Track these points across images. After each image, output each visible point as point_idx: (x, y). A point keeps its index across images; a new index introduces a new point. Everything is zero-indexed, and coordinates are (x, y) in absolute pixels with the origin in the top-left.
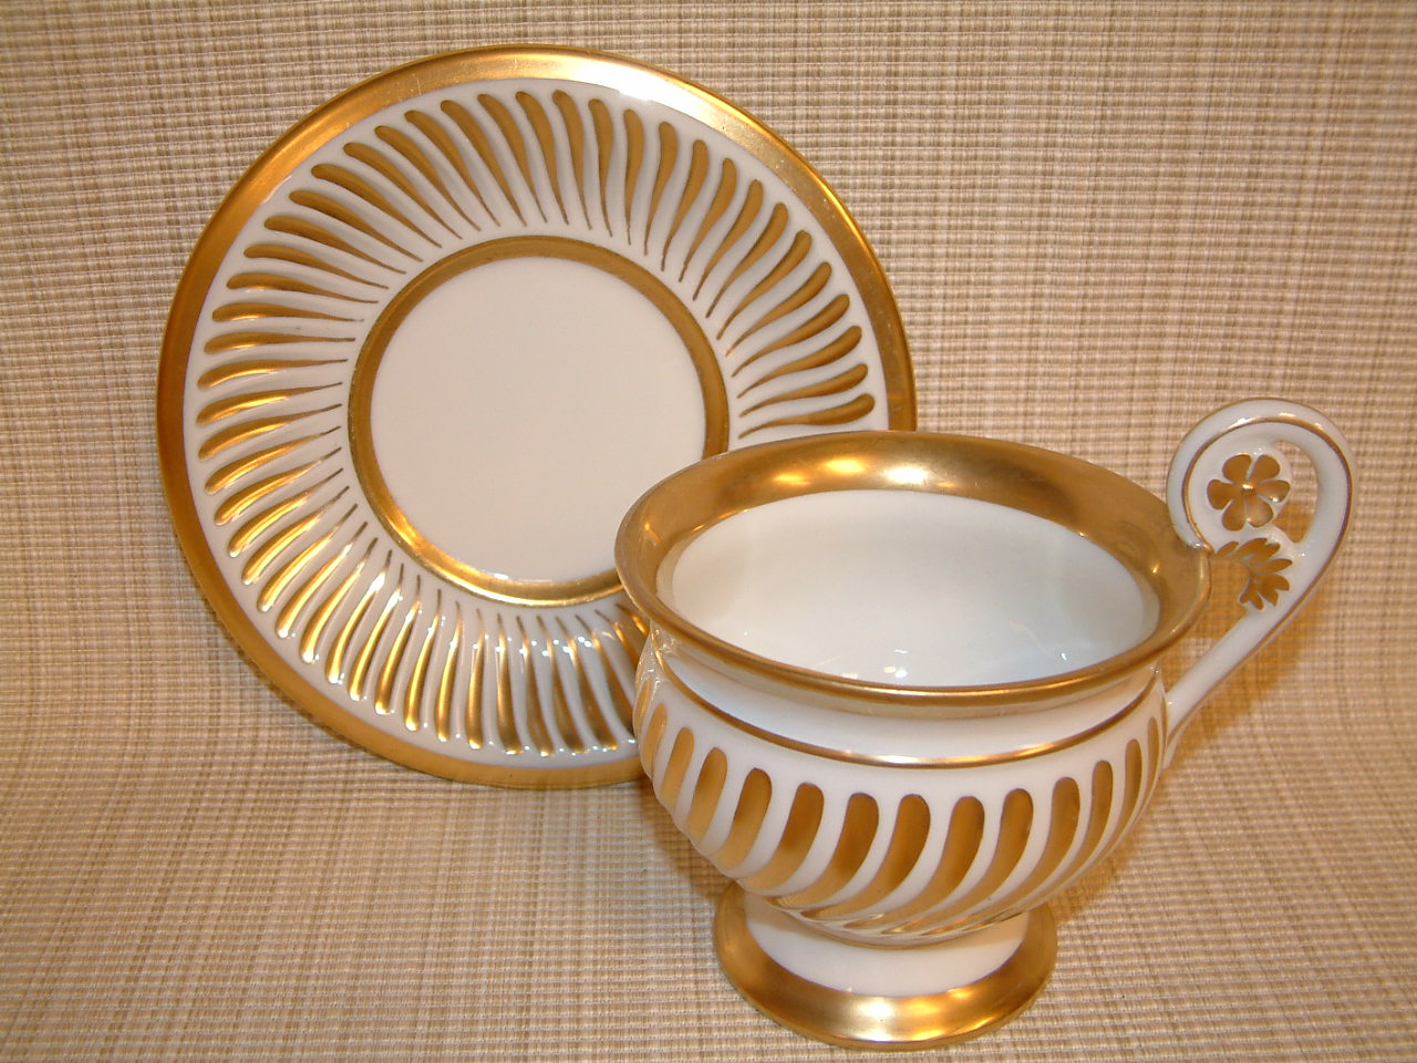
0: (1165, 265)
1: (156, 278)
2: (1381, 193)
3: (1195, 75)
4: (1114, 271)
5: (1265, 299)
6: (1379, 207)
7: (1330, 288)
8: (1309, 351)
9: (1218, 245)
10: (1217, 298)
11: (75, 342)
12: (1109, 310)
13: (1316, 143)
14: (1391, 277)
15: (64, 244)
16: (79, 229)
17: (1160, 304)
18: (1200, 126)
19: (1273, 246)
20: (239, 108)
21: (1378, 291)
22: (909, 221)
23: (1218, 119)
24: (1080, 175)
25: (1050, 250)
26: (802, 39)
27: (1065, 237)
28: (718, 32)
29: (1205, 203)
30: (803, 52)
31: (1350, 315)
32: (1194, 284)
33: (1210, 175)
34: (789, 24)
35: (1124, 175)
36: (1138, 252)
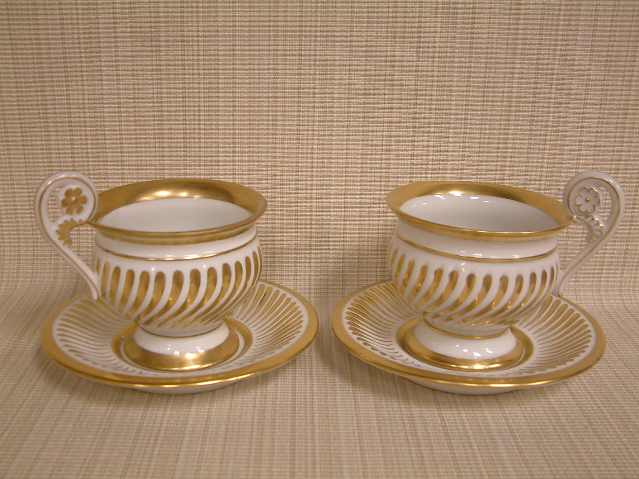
0: (504, 150)
1: (176, 142)
2: (573, 127)
3: (512, 87)
4: (488, 152)
5: (537, 162)
6: (572, 131)
7: (558, 159)
8: (552, 180)
9: (521, 143)
10: (522, 162)
11: (148, 163)
12: (486, 165)
13: (551, 110)
14: (578, 155)
15: (149, 129)
16: (154, 125)
17: (503, 163)
18: (514, 104)
19: (539, 144)
20: (209, 88)
21: (574, 159)
22: (421, 134)
23: (520, 102)
24: (476, 120)
25: (467, 145)
26: (388, 73)
27: (472, 140)
28: (362, 71)
29: (517, 129)
30: (389, 78)
31: (565, 168)
32: (514, 157)
33: (518, 120)
34: (384, 68)
35: (490, 120)
36: (496, 146)
